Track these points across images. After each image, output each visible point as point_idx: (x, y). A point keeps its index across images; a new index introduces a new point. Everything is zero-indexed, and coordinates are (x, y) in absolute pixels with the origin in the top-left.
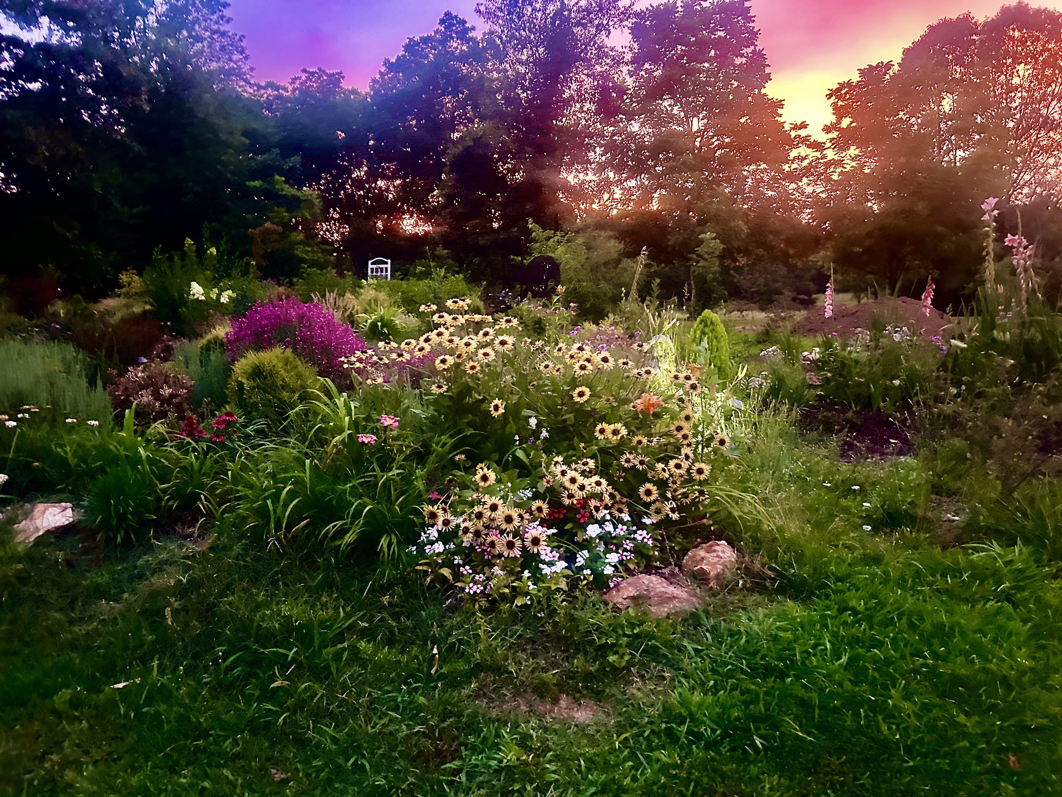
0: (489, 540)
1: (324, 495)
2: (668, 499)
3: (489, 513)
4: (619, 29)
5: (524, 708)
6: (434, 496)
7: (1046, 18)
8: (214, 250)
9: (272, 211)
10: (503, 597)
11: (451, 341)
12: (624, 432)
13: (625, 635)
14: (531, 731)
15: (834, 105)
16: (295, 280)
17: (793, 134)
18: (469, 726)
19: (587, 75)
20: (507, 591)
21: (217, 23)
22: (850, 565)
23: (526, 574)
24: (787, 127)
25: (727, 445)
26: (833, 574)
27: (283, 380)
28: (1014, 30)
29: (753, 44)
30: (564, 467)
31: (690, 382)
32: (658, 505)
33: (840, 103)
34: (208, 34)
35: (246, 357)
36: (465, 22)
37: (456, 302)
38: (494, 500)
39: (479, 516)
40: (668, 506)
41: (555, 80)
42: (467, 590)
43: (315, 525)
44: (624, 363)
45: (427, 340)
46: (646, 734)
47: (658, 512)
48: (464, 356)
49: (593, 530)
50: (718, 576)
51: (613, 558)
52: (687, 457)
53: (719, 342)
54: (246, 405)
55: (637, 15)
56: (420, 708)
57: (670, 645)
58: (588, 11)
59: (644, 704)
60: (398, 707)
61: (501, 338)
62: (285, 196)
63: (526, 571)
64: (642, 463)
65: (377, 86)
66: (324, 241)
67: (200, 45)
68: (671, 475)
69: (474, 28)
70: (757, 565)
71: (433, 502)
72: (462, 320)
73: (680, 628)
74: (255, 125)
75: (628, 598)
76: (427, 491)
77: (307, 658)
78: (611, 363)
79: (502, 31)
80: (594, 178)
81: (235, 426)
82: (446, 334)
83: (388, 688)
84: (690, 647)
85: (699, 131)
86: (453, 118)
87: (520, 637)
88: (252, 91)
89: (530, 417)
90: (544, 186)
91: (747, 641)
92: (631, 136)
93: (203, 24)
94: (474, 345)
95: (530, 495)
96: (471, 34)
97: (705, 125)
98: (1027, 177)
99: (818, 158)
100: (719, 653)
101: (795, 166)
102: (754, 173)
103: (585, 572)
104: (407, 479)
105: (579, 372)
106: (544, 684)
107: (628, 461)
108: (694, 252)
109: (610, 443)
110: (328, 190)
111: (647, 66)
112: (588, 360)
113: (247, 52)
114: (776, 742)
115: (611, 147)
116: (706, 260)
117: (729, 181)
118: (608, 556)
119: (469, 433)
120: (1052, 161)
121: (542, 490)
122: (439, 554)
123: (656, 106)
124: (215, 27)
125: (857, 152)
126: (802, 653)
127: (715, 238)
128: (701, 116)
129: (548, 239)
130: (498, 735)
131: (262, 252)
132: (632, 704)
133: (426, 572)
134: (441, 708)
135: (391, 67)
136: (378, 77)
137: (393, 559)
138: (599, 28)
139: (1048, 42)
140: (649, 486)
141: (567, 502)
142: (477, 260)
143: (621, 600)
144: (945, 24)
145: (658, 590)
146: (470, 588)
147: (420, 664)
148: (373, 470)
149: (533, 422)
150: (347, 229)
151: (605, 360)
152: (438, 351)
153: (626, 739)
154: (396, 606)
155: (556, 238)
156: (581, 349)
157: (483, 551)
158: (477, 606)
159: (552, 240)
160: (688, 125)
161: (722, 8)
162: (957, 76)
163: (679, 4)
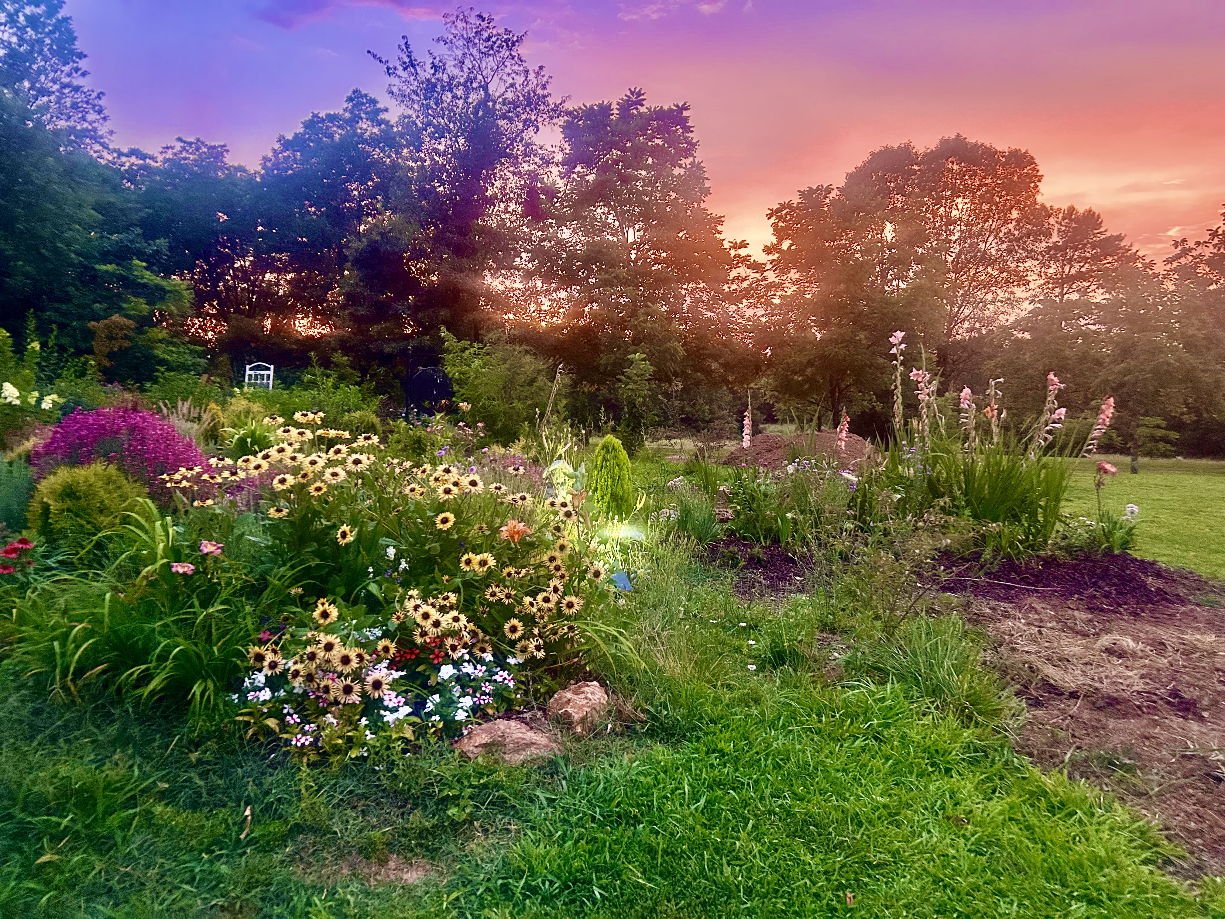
0: (322, 684)
1: (129, 636)
2: (534, 636)
3: (322, 654)
4: (549, 127)
5: (345, 871)
6: (266, 636)
7: (983, 153)
8: (36, 345)
9: (128, 302)
10: (337, 750)
11: (294, 459)
12: (492, 562)
13: (471, 786)
14: (349, 897)
15: (775, 226)
16: (148, 385)
17: (733, 253)
18: (277, 896)
19: (514, 173)
20: (340, 741)
21: (69, 75)
22: (727, 705)
23: (364, 721)
24: (726, 245)
25: (602, 576)
26: (708, 715)
27: (102, 502)
28: (953, 163)
29: (692, 155)
30: (418, 602)
31: (565, 509)
32: (523, 642)
33: (781, 224)
34: (56, 87)
35: (55, 474)
36: (377, 102)
37: (306, 415)
38: (331, 638)
39: (312, 657)
40: (532, 645)
41: (477, 176)
42: (294, 743)
43: (115, 669)
44: (496, 488)
45: (266, 457)
46: (479, 893)
47: (524, 650)
48: (311, 476)
49: (447, 671)
50: (583, 720)
51: (467, 702)
52: (556, 590)
53: (621, 469)
54: (51, 531)
55: (568, 113)
56: (220, 879)
57: (520, 795)
58: (515, 104)
59: (482, 860)
60: (193, 878)
61: (355, 456)
62: (145, 286)
63: (364, 719)
64: (508, 596)
65: (269, 164)
66: (197, 340)
67: (45, 99)
68: (539, 610)
69: (386, 110)
70: (629, 707)
71: (262, 642)
72: (309, 435)
73: (534, 777)
74: (112, 198)
75: (480, 746)
76: (257, 630)
77: (87, 827)
78: (480, 487)
79: (418, 117)
80: (520, 286)
81: (32, 556)
82: (289, 450)
83: (186, 858)
84: (542, 797)
85: (635, 242)
86: (360, 207)
87: (351, 792)
88: (110, 158)
89: (388, 546)
90: (464, 291)
91: (605, 789)
92: (560, 243)
93: (51, 75)
94: (321, 463)
95: (379, 633)
96: (383, 116)
97: (641, 237)
98: (967, 312)
99: (758, 280)
100: (573, 801)
101: (734, 287)
102: (693, 292)
103: (433, 718)
104: (233, 616)
105: (444, 497)
106: (372, 843)
107: (493, 594)
108: (623, 374)
109: (477, 575)
110: (203, 281)
111: (578, 169)
112: (456, 484)
113: (106, 113)
114: (615, 891)
115: (537, 253)
116: (635, 382)
117: (665, 298)
118: (461, 700)
119: (313, 564)
120: (990, 297)
121: (392, 629)
122: (265, 702)
123: (589, 212)
124: (66, 80)
125: (797, 276)
126: (659, 798)
127: (644, 360)
128: (637, 227)
129: (463, 350)
130: (309, 904)
131: (106, 350)
132: (469, 861)
133: (247, 723)
134: (247, 877)
135: (286, 144)
136: (270, 155)
137: (206, 707)
138: (527, 123)
139: (984, 177)
140: (514, 622)
141: (419, 640)
142: (382, 370)
143: (471, 748)
144: (887, 152)
145: (515, 736)
146: (298, 740)
147: (228, 827)
148: (192, 606)
149: (391, 552)
150: (224, 328)
151: (473, 483)
152: (276, 470)
153: (457, 899)
154: (208, 763)
155: (472, 350)
156: (447, 471)
157: (318, 698)
158: (305, 760)
159: (467, 352)
160: (623, 236)
161: (660, 114)
162: (899, 205)
163: (614, 106)
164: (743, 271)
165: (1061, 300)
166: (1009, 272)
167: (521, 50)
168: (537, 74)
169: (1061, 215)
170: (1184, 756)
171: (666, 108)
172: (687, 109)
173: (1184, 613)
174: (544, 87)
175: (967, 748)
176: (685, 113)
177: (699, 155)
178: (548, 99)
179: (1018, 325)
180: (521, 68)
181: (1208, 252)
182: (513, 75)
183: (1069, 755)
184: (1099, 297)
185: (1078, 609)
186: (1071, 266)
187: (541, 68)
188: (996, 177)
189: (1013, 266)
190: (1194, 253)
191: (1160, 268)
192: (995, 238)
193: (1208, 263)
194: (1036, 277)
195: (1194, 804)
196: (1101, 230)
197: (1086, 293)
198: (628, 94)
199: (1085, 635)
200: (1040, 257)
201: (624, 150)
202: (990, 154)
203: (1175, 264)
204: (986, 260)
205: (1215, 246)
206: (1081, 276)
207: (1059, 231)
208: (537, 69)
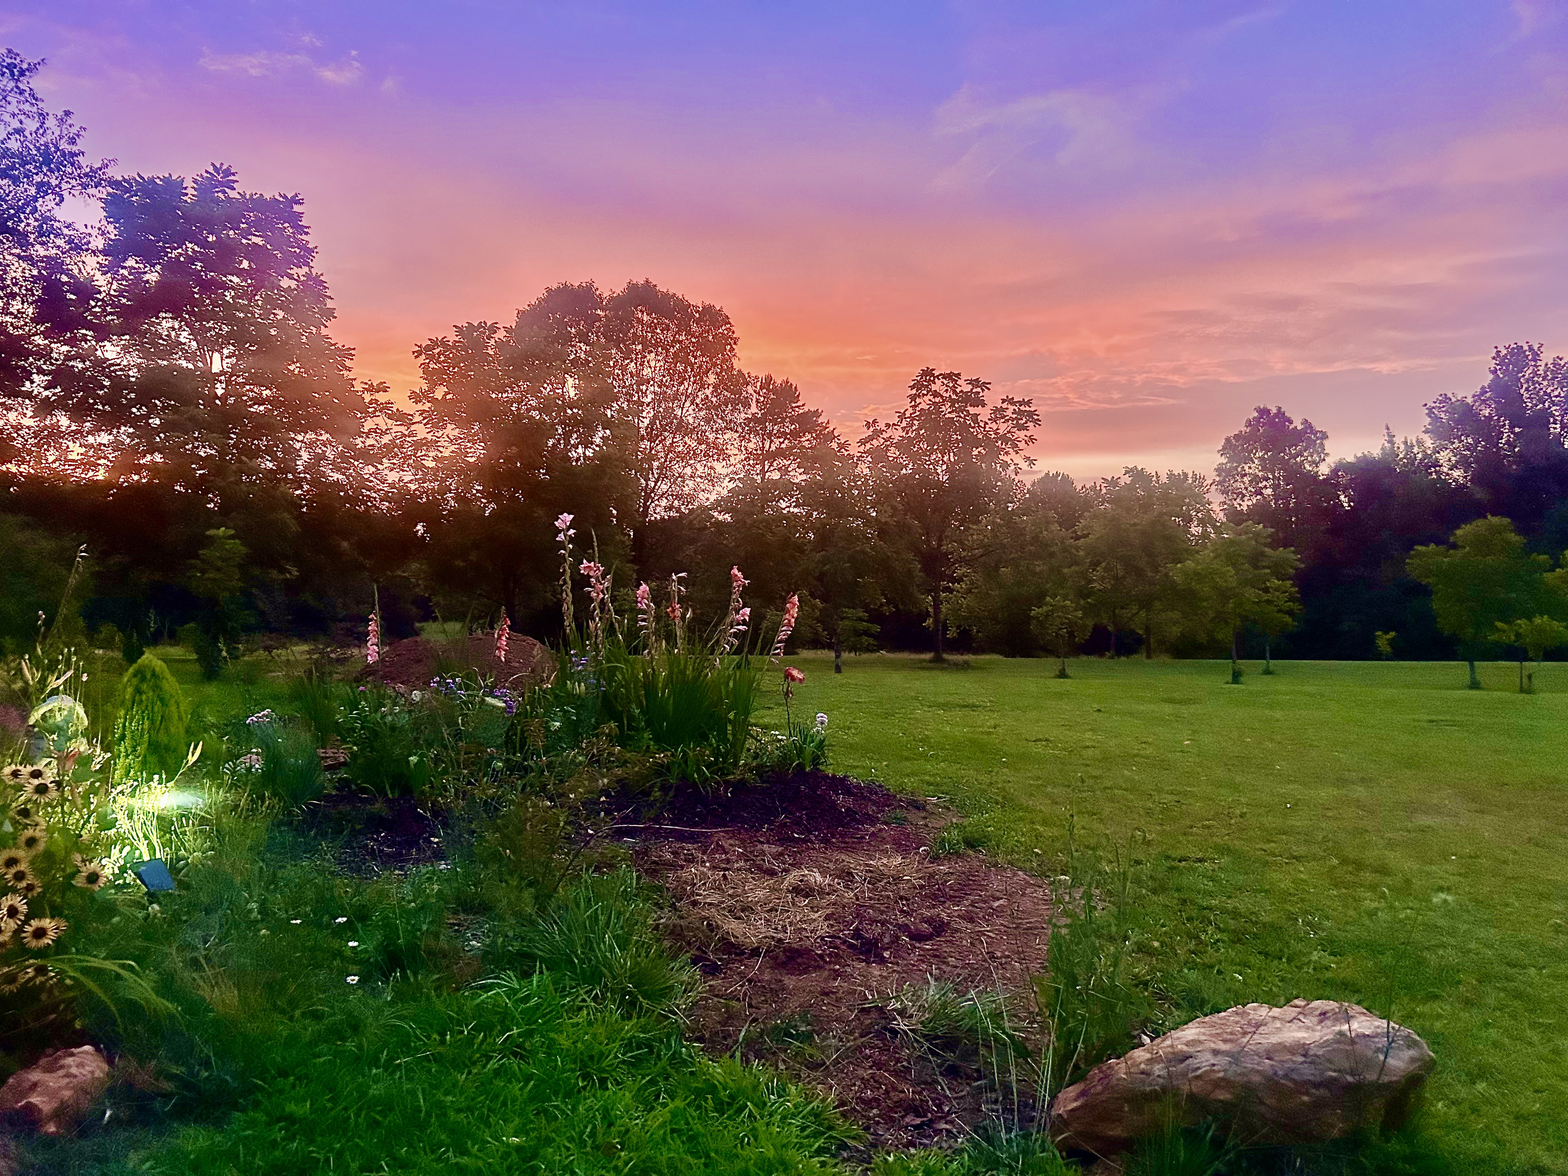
4: (80, 198)
7: (675, 305)
15: (425, 367)
17: (367, 397)
22: (308, 1044)
24: (358, 387)
26: (275, 1065)
28: (642, 312)
29: (308, 265)
33: (432, 366)
50: (57, 1115)
58: (22, 159)
70: (146, 1076)
80: (30, 423)
85: (223, 373)
97: (233, 366)
99: (404, 435)
101: (370, 441)
102: (310, 445)
108: (197, 557)
111: (130, 262)
116: (218, 570)
117: (269, 451)
123: (150, 325)
125: (456, 433)
127: (232, 537)
128: (225, 352)
138: (43, 188)
139: (677, 333)
160: (204, 362)
161: (259, 203)
162: (583, 356)
163: (188, 183)
164: (382, 421)
165: (763, 479)
166: (708, 444)
167: (36, 83)
168: (61, 121)
169: (759, 384)
170: (863, 1011)
171: (267, 196)
172: (299, 203)
173: (873, 834)
174: (72, 141)
175: (629, 1045)
176: (297, 208)
177: (318, 266)
178: (80, 158)
179: (717, 505)
180: (34, 109)
181: (897, 434)
182: (22, 117)
183: (743, 1034)
184: (798, 477)
185: (768, 843)
186: (771, 441)
187: (67, 113)
188: (689, 333)
189: (712, 437)
190: (885, 435)
191: (854, 450)
192: (692, 403)
193: (898, 446)
194: (736, 452)
195: (871, 1067)
196: (799, 404)
197: (787, 472)
198: (211, 169)
199: (772, 873)
200: (740, 430)
201: (204, 244)
202: (683, 307)
203: (868, 446)
204: (683, 429)
205: (903, 429)
206: (780, 453)
207: (758, 401)
208: (60, 114)
